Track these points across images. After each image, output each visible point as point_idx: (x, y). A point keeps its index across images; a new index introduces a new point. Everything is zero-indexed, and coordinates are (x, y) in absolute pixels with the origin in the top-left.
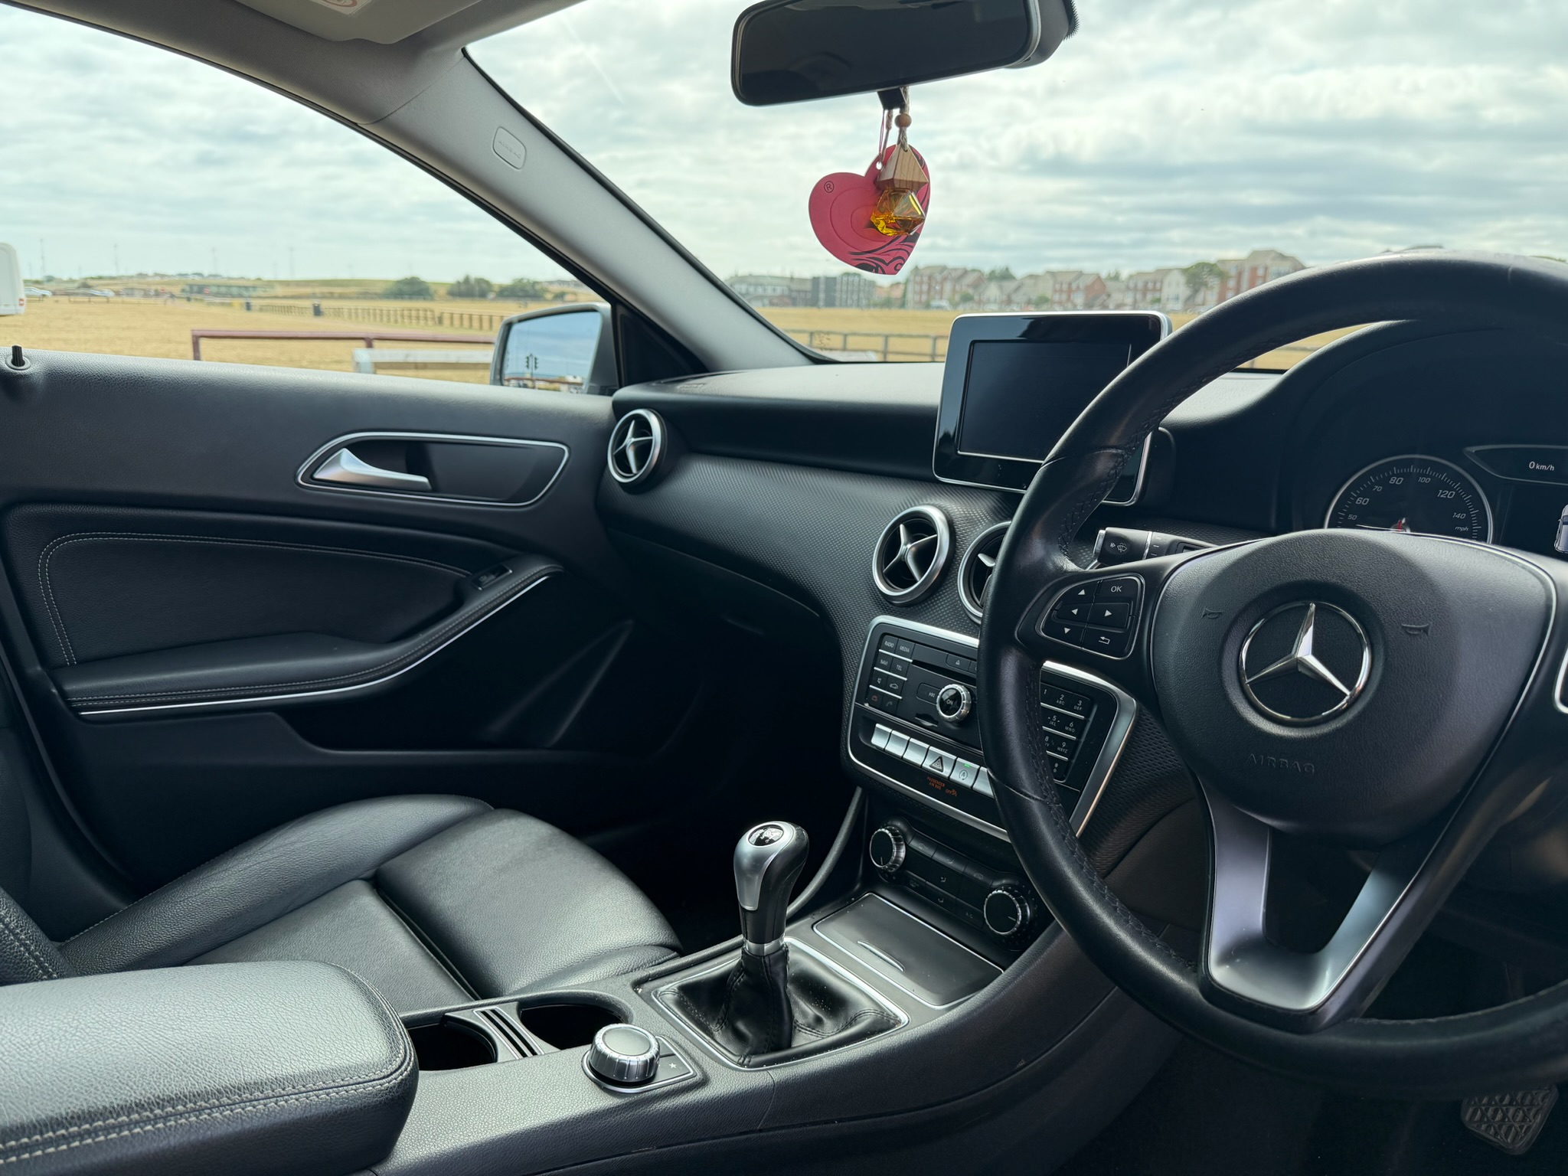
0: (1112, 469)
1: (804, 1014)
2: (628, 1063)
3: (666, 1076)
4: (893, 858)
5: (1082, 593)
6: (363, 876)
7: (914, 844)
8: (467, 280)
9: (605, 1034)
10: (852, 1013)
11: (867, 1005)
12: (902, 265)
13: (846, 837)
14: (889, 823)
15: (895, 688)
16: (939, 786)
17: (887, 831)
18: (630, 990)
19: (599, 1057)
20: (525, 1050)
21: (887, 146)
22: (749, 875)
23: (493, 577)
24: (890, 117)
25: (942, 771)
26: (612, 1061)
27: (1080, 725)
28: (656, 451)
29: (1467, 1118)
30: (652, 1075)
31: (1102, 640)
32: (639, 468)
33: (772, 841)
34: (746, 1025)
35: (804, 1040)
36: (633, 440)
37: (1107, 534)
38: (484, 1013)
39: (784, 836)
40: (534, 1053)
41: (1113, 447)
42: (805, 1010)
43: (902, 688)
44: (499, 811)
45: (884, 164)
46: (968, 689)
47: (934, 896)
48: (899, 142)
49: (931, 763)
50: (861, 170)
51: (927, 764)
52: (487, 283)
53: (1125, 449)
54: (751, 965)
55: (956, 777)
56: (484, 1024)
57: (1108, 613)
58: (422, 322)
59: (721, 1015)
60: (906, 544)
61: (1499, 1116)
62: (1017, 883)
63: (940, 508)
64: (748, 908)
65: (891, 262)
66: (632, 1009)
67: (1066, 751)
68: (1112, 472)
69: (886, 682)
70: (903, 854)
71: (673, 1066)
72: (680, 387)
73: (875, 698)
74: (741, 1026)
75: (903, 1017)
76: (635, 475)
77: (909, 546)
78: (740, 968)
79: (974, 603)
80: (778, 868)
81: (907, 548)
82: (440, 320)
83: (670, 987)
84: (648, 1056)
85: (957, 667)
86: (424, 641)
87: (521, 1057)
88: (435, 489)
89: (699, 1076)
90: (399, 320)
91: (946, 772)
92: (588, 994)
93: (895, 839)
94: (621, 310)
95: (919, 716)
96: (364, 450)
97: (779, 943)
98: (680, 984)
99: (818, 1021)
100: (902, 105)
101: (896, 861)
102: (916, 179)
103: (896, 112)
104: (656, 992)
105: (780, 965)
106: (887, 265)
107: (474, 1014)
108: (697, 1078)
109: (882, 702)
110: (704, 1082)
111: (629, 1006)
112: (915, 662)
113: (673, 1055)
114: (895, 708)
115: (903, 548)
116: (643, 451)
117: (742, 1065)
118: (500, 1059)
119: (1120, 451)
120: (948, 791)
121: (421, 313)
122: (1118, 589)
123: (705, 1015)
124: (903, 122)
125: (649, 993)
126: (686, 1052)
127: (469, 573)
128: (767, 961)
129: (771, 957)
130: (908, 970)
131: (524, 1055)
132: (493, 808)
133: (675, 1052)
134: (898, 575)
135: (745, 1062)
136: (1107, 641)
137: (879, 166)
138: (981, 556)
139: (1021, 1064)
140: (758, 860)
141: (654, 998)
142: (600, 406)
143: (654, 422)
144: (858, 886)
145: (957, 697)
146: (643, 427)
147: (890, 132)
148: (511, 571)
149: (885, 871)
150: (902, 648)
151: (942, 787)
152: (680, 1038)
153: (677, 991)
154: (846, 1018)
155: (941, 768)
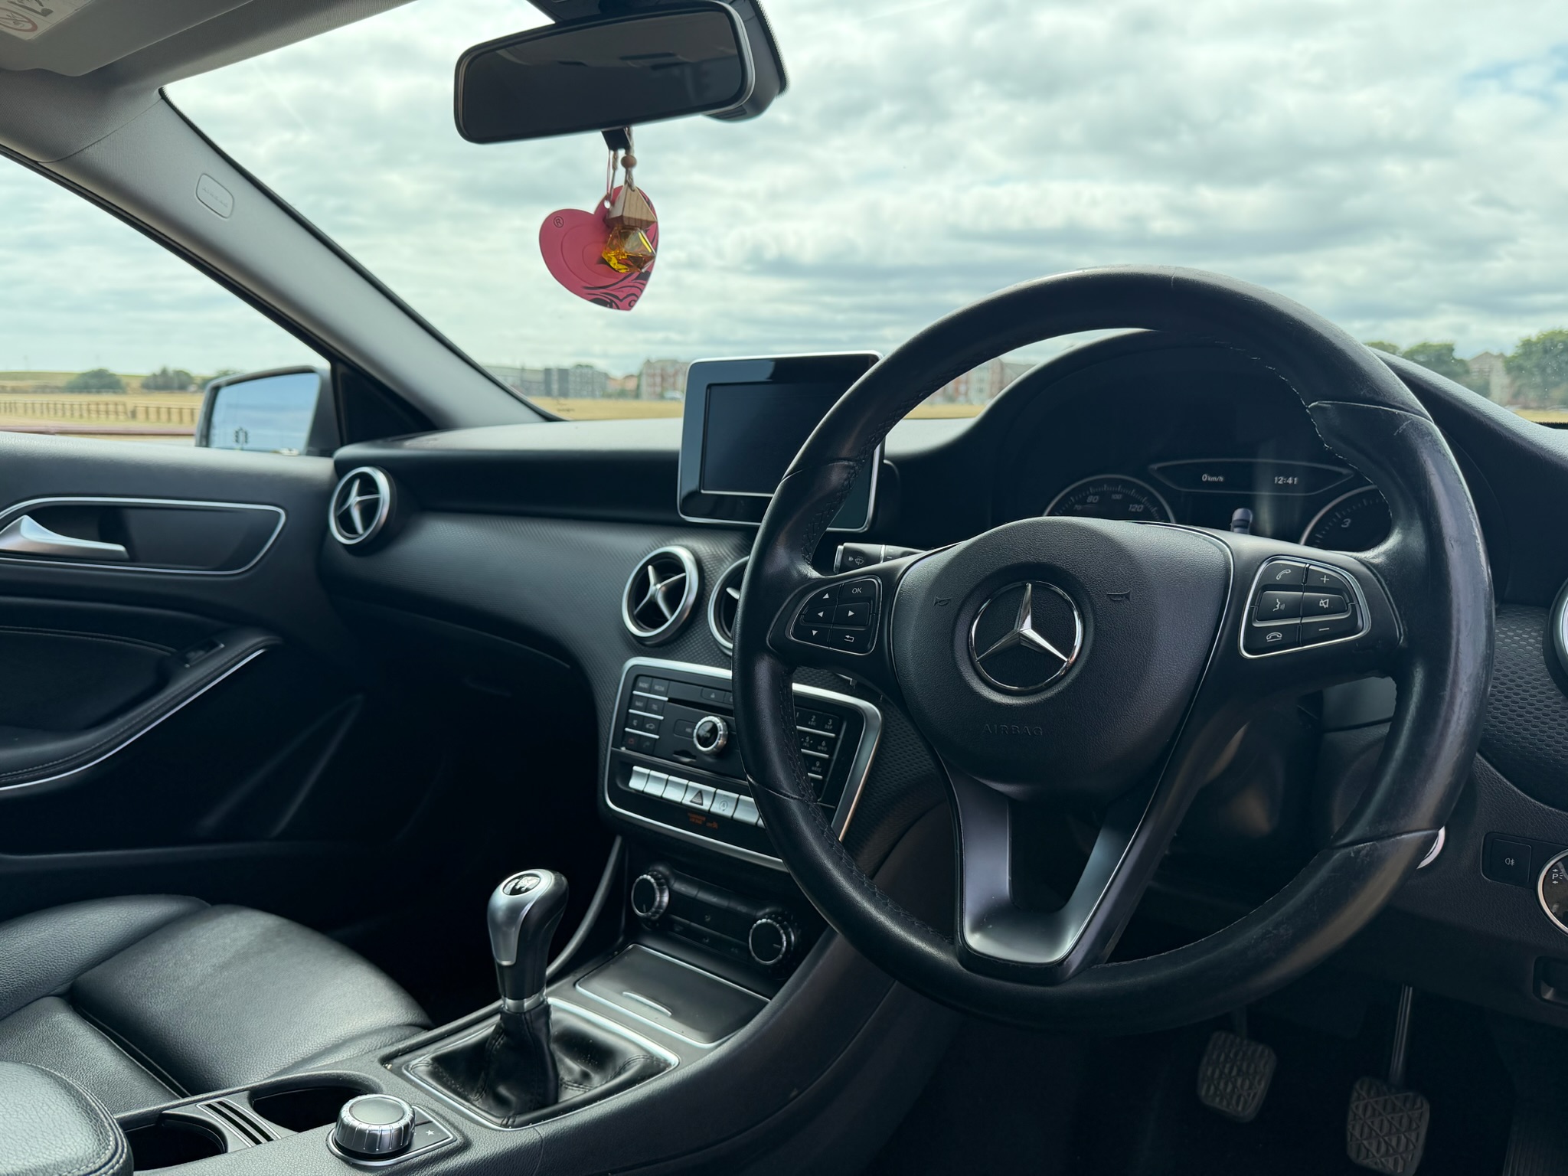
0: (846, 480)
1: (570, 1071)
2: (379, 1133)
3: (422, 1144)
4: (656, 903)
5: (827, 596)
6: (52, 993)
7: (679, 887)
8: (164, 372)
9: (352, 1107)
10: (620, 1062)
11: (634, 1053)
12: (635, 301)
13: (606, 890)
14: (651, 869)
15: (652, 728)
16: (700, 820)
17: (649, 877)
18: (379, 1066)
19: (348, 1131)
20: (257, 1137)
21: (615, 186)
22: (505, 929)
23: (201, 653)
24: (615, 158)
25: (702, 804)
26: (361, 1133)
27: (831, 742)
28: (384, 511)
29: (1203, 1093)
30: (407, 1143)
31: (847, 638)
32: (366, 527)
33: (527, 890)
34: (509, 1089)
35: (572, 1094)
36: (359, 499)
37: (845, 549)
38: (210, 1106)
39: (540, 883)
40: (269, 1139)
41: (844, 459)
42: (570, 1066)
43: (658, 727)
44: (217, 907)
45: (613, 203)
46: (723, 720)
47: (698, 936)
48: (626, 182)
49: (691, 799)
50: (591, 208)
51: (688, 800)
52: (187, 375)
53: (856, 461)
54: (511, 1025)
55: (716, 810)
56: (210, 1117)
57: (851, 613)
58: (112, 417)
59: (480, 1083)
60: (655, 585)
61: (1230, 1086)
62: (780, 910)
63: (687, 547)
64: (505, 963)
65: (625, 298)
66: (381, 1083)
67: (820, 770)
68: (846, 483)
69: (642, 723)
70: (666, 899)
71: (430, 1133)
72: (408, 443)
73: (632, 741)
74: (503, 1091)
75: (673, 1058)
76: (361, 535)
77: (659, 586)
78: (499, 1031)
79: (725, 636)
80: (535, 917)
81: (656, 589)
82: (134, 414)
83: (421, 1061)
84: (402, 1123)
85: (712, 700)
86: (123, 725)
87: (253, 1144)
88: (133, 558)
89: (460, 1140)
90: (85, 414)
91: (707, 805)
92: (330, 1074)
93: (658, 884)
94: (341, 369)
95: (677, 753)
96: (46, 517)
97: (539, 998)
98: (434, 1055)
99: (585, 1076)
100: (627, 146)
101: (660, 906)
102: (644, 218)
103: (622, 153)
104: (408, 1066)
105: (543, 1020)
106: (621, 301)
107: (196, 1108)
108: (458, 1142)
109: (639, 744)
110: (466, 1146)
111: (378, 1081)
112: (670, 700)
113: (430, 1122)
114: (652, 748)
115: (652, 589)
116: (369, 510)
117: (506, 1126)
118: (230, 1149)
119: (851, 463)
120: (709, 824)
121: (111, 407)
122: (859, 590)
123: (463, 1086)
124: (628, 163)
125: (400, 1067)
126: (444, 1118)
127: (173, 650)
128: (528, 1017)
129: (532, 1012)
130: (676, 1015)
131: (257, 1142)
132: (209, 905)
133: (432, 1119)
134: (649, 616)
135: (510, 1123)
136: (851, 639)
137: (607, 205)
138: (728, 590)
139: (794, 1093)
140: (514, 910)
141: (405, 1072)
142: (321, 467)
143: (381, 479)
144: (621, 940)
145: (714, 729)
146: (369, 485)
147: (617, 173)
148: (222, 646)
149: (647, 920)
150: (657, 688)
151: (703, 821)
152: (436, 1106)
153: (430, 1062)
154: (615, 1068)
155: (700, 802)
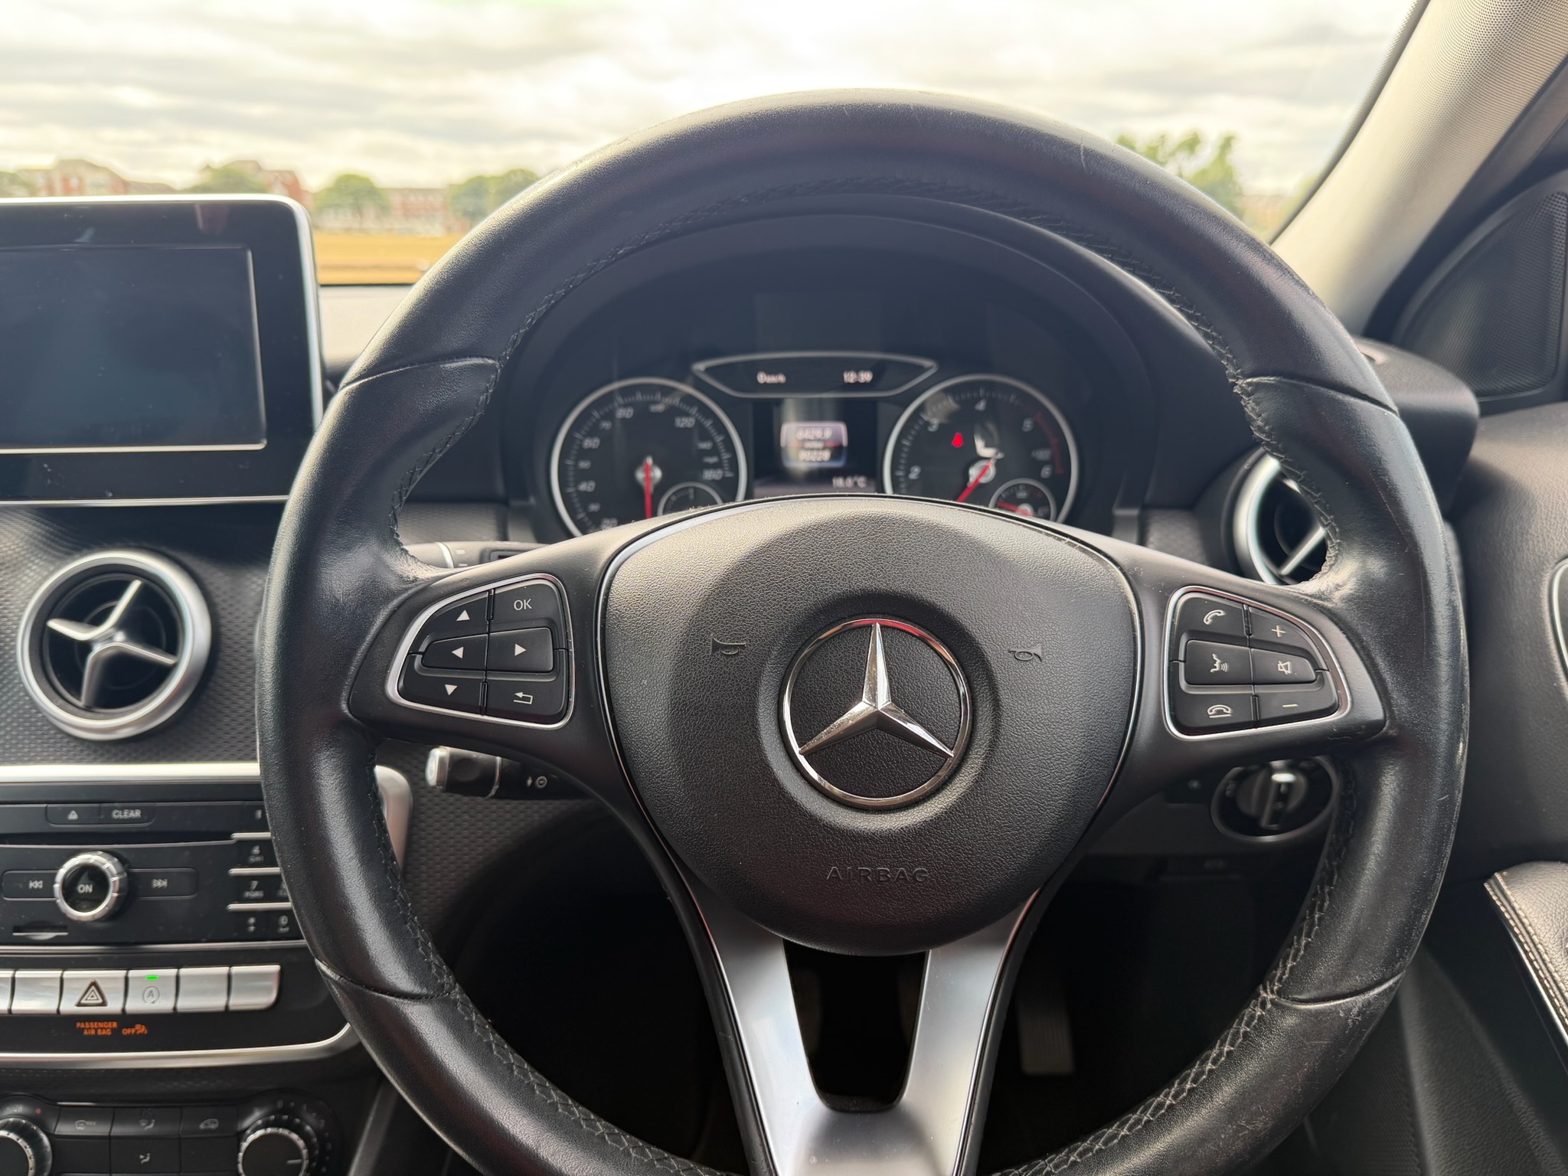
16: (106, 1030)
25: (104, 1004)
31: (518, 698)
46: (112, 853)
49: (76, 1001)
51: (69, 1006)
55: (136, 1005)
85: (72, 822)
91: (114, 1006)
95: (16, 927)
120: (126, 1032)
122: (525, 604)
136: (528, 699)
138: (56, 625)
145: (95, 875)
151: (113, 1030)
155: (100, 1001)
